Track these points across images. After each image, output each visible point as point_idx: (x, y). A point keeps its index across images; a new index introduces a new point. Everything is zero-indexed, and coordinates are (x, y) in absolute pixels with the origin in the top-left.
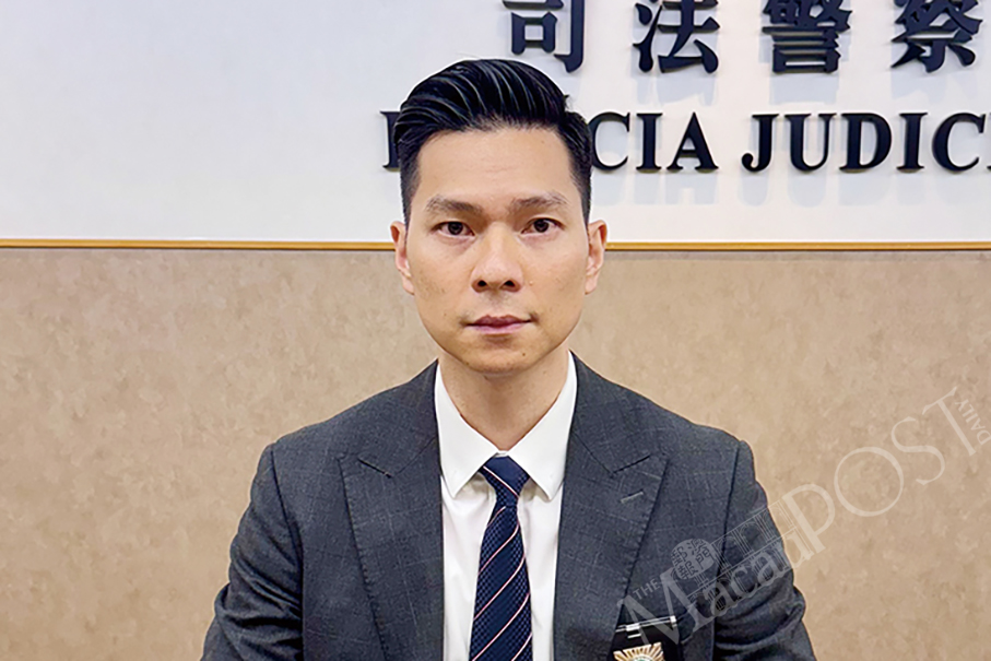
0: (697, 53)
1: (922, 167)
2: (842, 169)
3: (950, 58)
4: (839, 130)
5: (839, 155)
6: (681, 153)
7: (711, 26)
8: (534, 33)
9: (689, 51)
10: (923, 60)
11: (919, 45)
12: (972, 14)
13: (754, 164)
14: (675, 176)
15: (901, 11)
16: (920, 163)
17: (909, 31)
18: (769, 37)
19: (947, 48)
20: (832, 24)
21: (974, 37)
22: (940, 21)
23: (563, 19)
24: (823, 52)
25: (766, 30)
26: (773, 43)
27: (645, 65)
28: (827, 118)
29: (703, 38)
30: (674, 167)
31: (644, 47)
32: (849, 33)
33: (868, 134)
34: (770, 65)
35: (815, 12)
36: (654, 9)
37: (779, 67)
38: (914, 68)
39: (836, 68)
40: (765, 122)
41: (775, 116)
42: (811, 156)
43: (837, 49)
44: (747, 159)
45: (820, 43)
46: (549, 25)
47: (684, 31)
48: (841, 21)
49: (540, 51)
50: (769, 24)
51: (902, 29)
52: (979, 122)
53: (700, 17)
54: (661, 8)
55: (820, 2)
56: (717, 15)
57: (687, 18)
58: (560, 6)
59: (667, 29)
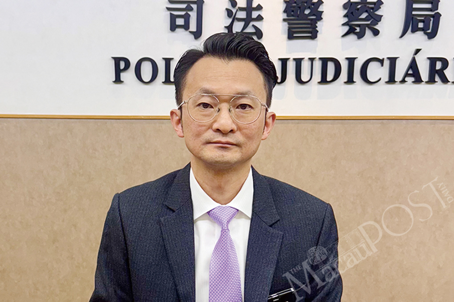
0: (253, 31)
1: (355, 82)
2: (319, 83)
3: (368, 33)
4: (318, 65)
5: (317, 77)
7: (260, 18)
8: (180, 22)
9: (250, 29)
10: (356, 34)
11: (354, 27)
12: (378, 13)
15: (346, 12)
16: (354, 80)
17: (350, 21)
18: (286, 24)
19: (367, 28)
20: (314, 17)
21: (379, 23)
22: (364, 16)
23: (193, 15)
24: (310, 30)
25: (284, 20)
26: (287, 26)
28: (312, 60)
29: (257, 24)
31: (230, 28)
32: (323, 21)
33: (331, 67)
34: (286, 36)
35: (307, 12)
36: (234, 11)
37: (291, 37)
38: (352, 37)
39: (316, 37)
40: (284, 62)
41: (289, 59)
42: (305, 77)
43: (317, 29)
45: (309, 26)
46: (187, 18)
47: (247, 21)
48: (319, 16)
49: (182, 30)
50: (286, 17)
51: (346, 20)
52: (381, 61)
53: (255, 14)
54: (237, 10)
55: (309, 8)
56: (262, 13)
57: (249, 15)
58: (192, 9)
59: (240, 20)
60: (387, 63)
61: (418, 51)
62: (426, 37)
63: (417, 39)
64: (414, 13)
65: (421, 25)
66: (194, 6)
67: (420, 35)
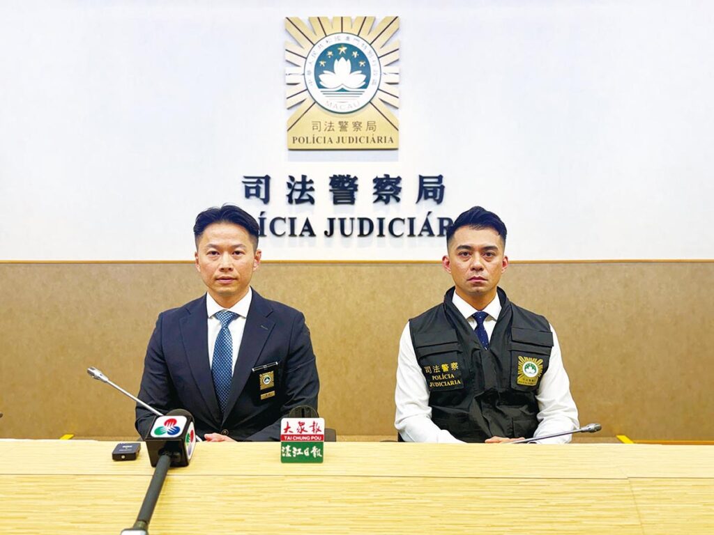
0: (307, 198)
1: (385, 236)
2: (358, 236)
3: (392, 200)
4: (357, 223)
5: (357, 231)
6: (303, 230)
7: (312, 189)
8: (253, 191)
9: (305, 197)
10: (384, 200)
11: (381, 195)
12: (399, 186)
13: (329, 234)
14: (302, 238)
15: (375, 185)
16: (384, 234)
17: (379, 190)
18: (331, 193)
19: (391, 197)
20: (352, 189)
21: (400, 193)
22: (388, 188)
23: (262, 187)
24: (350, 197)
25: (331, 191)
26: (333, 194)
27: (290, 201)
28: (352, 219)
29: (310, 193)
30: (301, 235)
31: (290, 196)
32: (358, 192)
33: (366, 224)
34: (332, 202)
35: (346, 185)
36: (293, 184)
37: (336, 202)
38: (381, 203)
39: (354, 203)
40: (331, 221)
41: (335, 218)
42: (347, 232)
43: (354, 197)
44: (326, 233)
45: (348, 195)
46: (258, 189)
47: (303, 191)
48: (355, 188)
49: (255, 197)
50: (331, 189)
51: (375, 190)
52: (403, 220)
53: (308, 186)
54: (295, 184)
55: (347, 182)
56: (313, 186)
57: (304, 186)
58: (261, 183)
59: (297, 190)
60: (407, 222)
61: (429, 213)
62: (435, 203)
63: (429, 204)
64: (425, 185)
65: (430, 194)
66: (263, 181)
67: (431, 201)
